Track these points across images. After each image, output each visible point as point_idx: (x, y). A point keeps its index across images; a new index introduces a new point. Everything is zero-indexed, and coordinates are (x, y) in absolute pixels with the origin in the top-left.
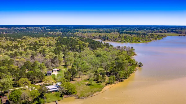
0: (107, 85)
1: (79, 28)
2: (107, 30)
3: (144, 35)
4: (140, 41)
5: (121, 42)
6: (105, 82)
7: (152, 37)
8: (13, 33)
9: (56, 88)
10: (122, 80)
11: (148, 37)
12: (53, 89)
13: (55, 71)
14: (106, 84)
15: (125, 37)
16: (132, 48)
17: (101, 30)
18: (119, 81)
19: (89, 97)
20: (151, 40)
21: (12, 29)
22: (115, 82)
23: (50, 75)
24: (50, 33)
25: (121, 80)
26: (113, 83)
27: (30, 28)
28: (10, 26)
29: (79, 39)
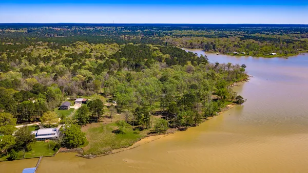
0: (151, 134)
1: (177, 29)
2: (224, 32)
3: (287, 42)
4: (273, 54)
5: (236, 54)
6: (151, 129)
7: (301, 47)
8: (69, 35)
9: (54, 134)
10: (184, 127)
11: (294, 47)
12: (49, 135)
13: (79, 102)
14: (149, 134)
15: (248, 46)
16: (244, 66)
17: (213, 32)
18: (177, 129)
19: (103, 154)
20: (296, 53)
21: (73, 29)
22: (169, 130)
23: (66, 109)
24: (123, 36)
25: (182, 127)
26: (163, 132)
27: (99, 28)
28: (70, 25)
29: (157, 48)
